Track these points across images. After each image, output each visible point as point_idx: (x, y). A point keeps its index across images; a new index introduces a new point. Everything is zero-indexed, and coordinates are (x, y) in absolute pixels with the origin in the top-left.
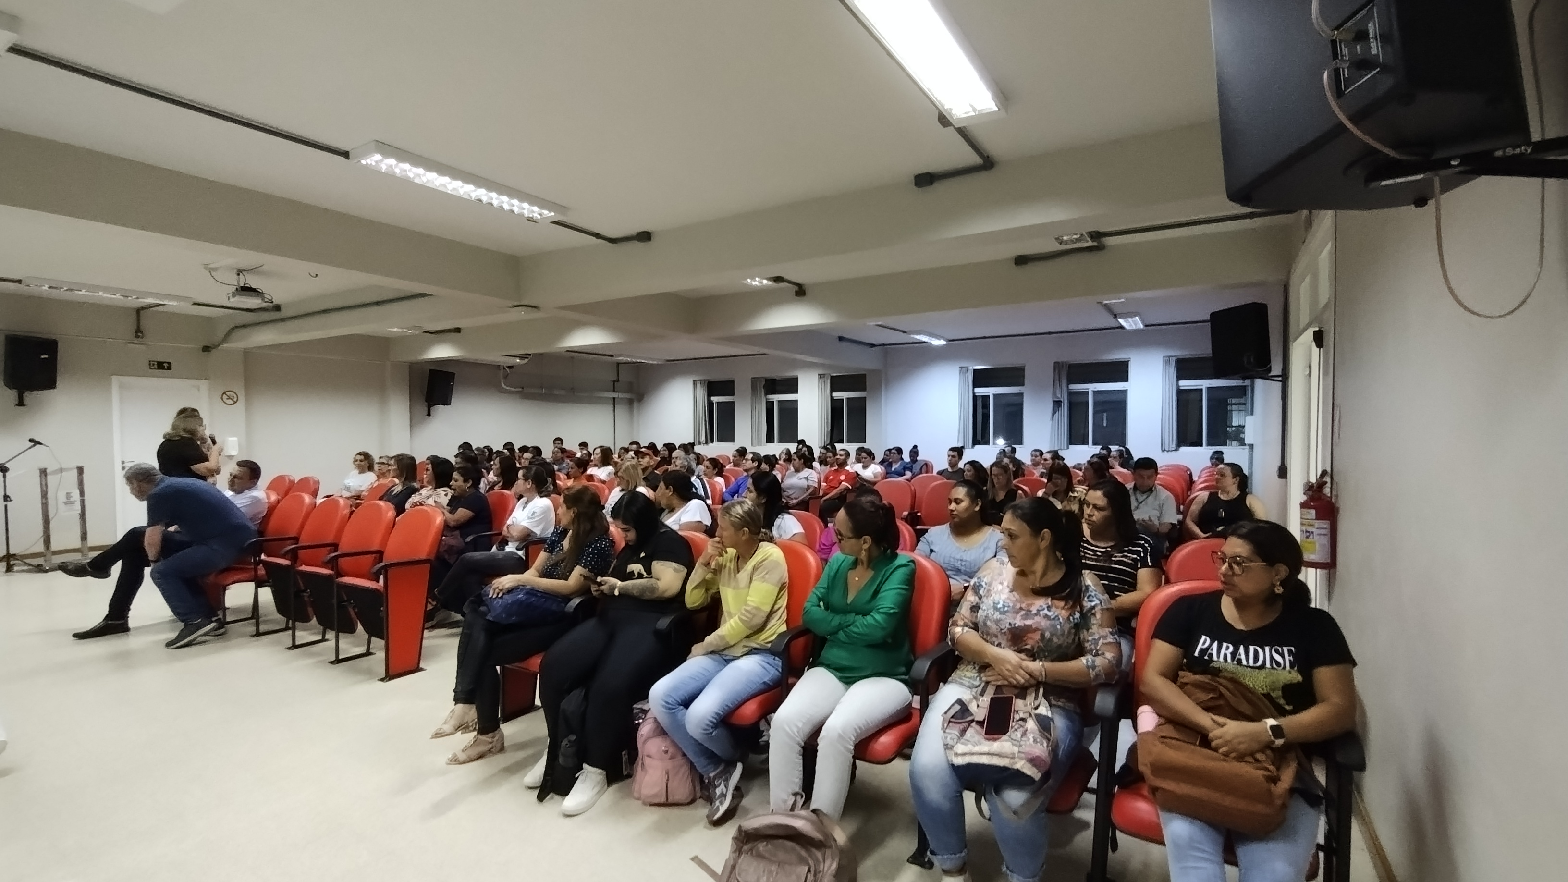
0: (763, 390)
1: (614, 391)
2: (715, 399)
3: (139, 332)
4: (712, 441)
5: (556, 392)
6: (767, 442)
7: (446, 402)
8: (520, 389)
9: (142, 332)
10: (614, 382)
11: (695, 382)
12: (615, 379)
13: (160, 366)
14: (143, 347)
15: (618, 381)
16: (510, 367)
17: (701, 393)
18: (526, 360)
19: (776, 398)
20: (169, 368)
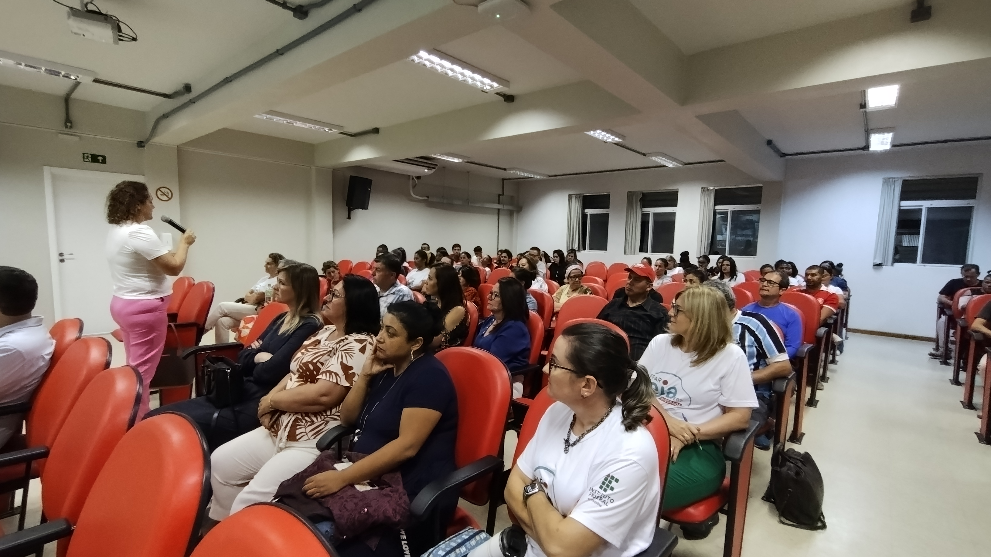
0: (639, 203)
1: (499, 203)
2: (589, 212)
3: (68, 121)
4: (584, 249)
5: (455, 202)
6: (640, 252)
7: (364, 206)
8: (426, 198)
9: (70, 122)
10: (499, 195)
11: (570, 196)
12: (501, 193)
13: (95, 159)
14: (76, 139)
15: (503, 195)
16: (418, 178)
17: (576, 206)
18: (434, 170)
19: (652, 211)
20: (104, 161)
